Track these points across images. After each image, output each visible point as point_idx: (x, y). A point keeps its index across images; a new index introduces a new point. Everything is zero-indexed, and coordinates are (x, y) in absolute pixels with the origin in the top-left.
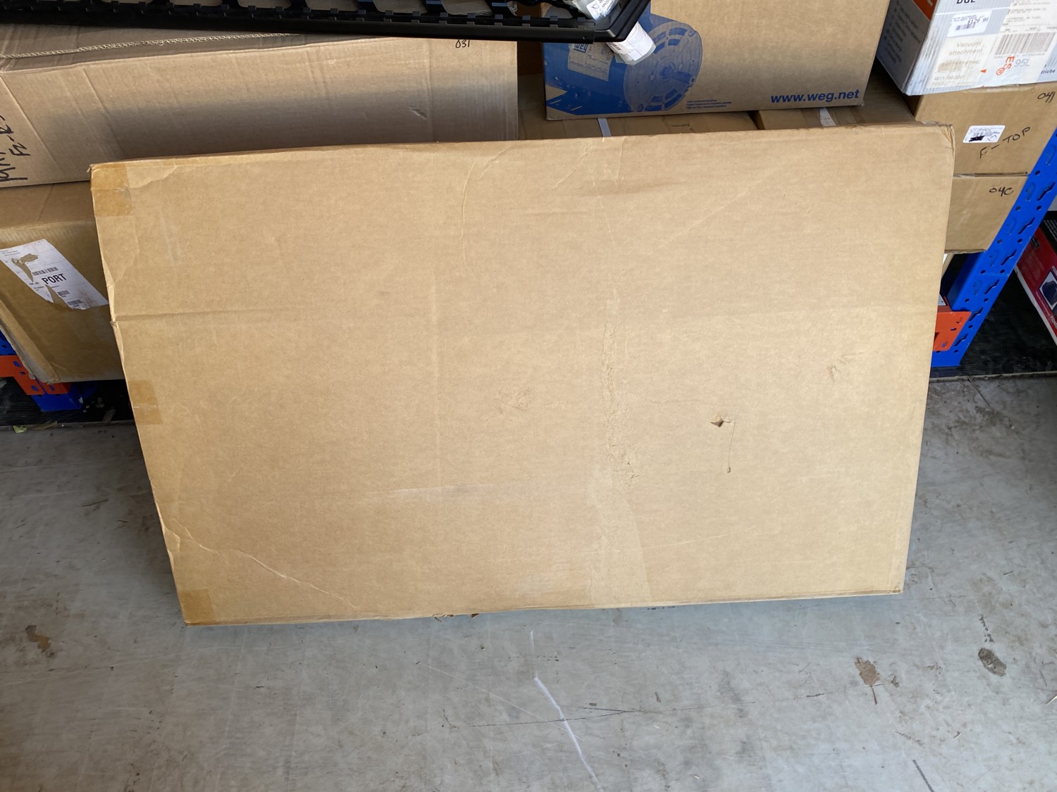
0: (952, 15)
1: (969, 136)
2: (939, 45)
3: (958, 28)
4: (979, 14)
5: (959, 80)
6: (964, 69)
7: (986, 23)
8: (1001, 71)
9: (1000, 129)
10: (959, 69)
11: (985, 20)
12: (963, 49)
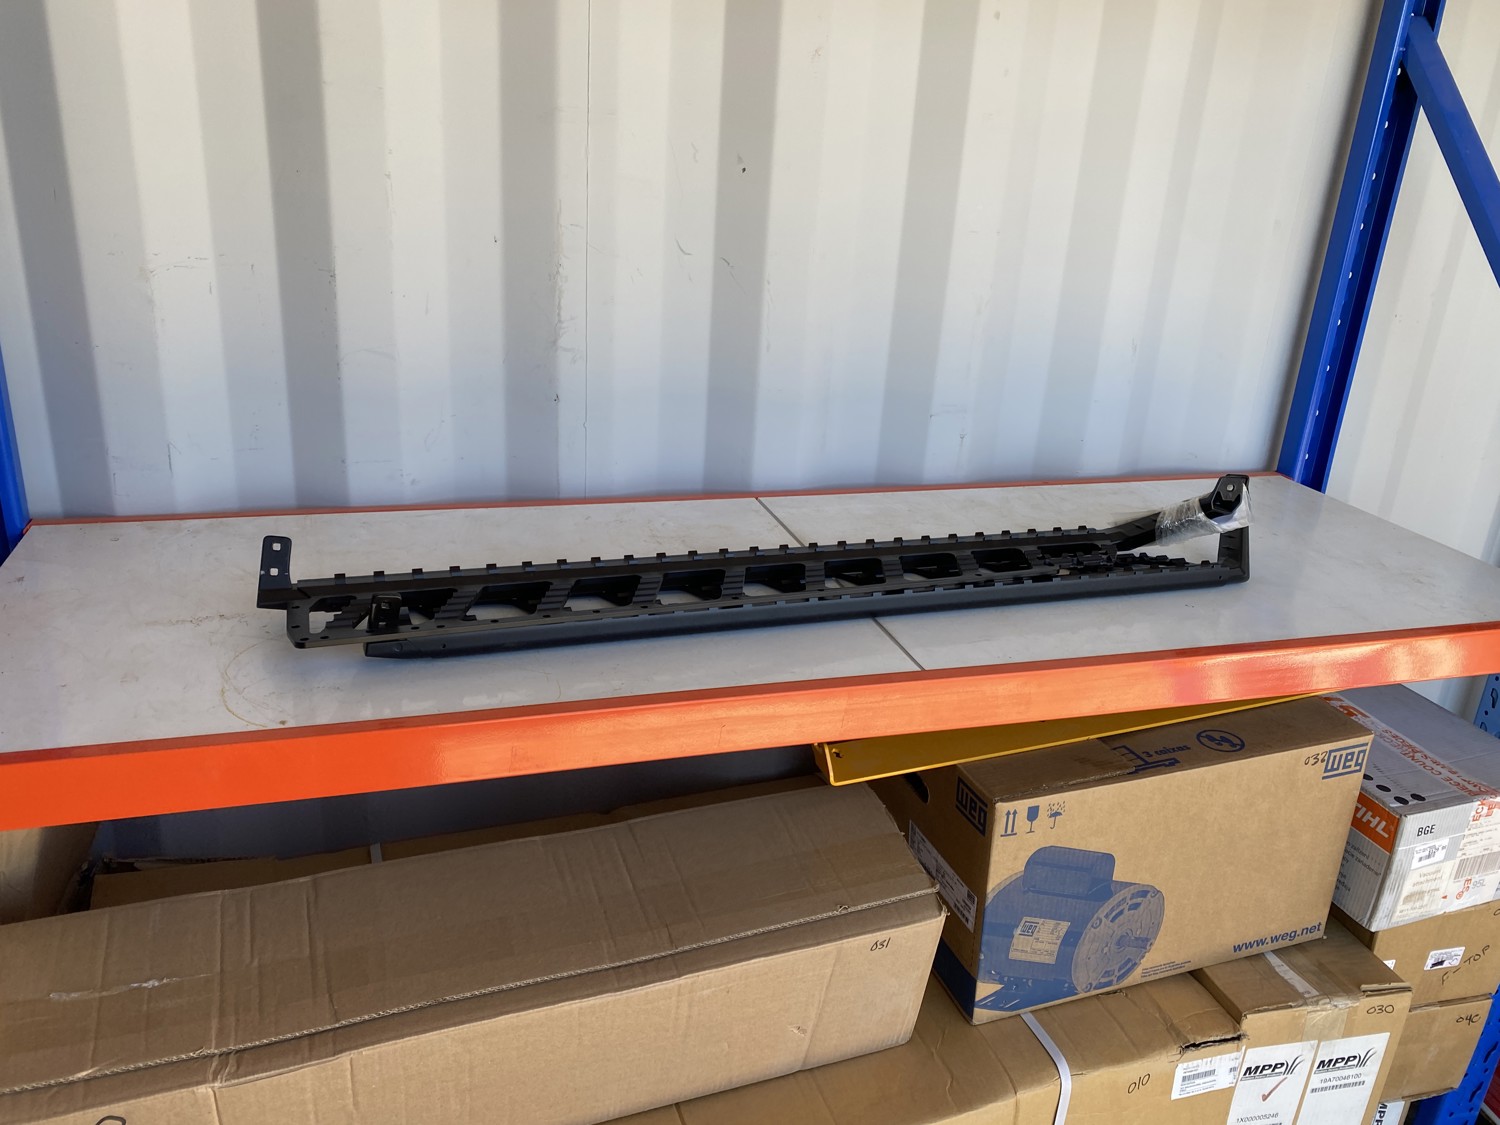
0: (1413, 849)
1: (1430, 962)
2: (1403, 878)
3: (1421, 859)
4: (1437, 843)
5: (1420, 911)
6: (1426, 898)
7: (1445, 850)
8: (1460, 895)
9: (1460, 951)
10: (1422, 899)
11: (1444, 848)
12: (1423, 879)
